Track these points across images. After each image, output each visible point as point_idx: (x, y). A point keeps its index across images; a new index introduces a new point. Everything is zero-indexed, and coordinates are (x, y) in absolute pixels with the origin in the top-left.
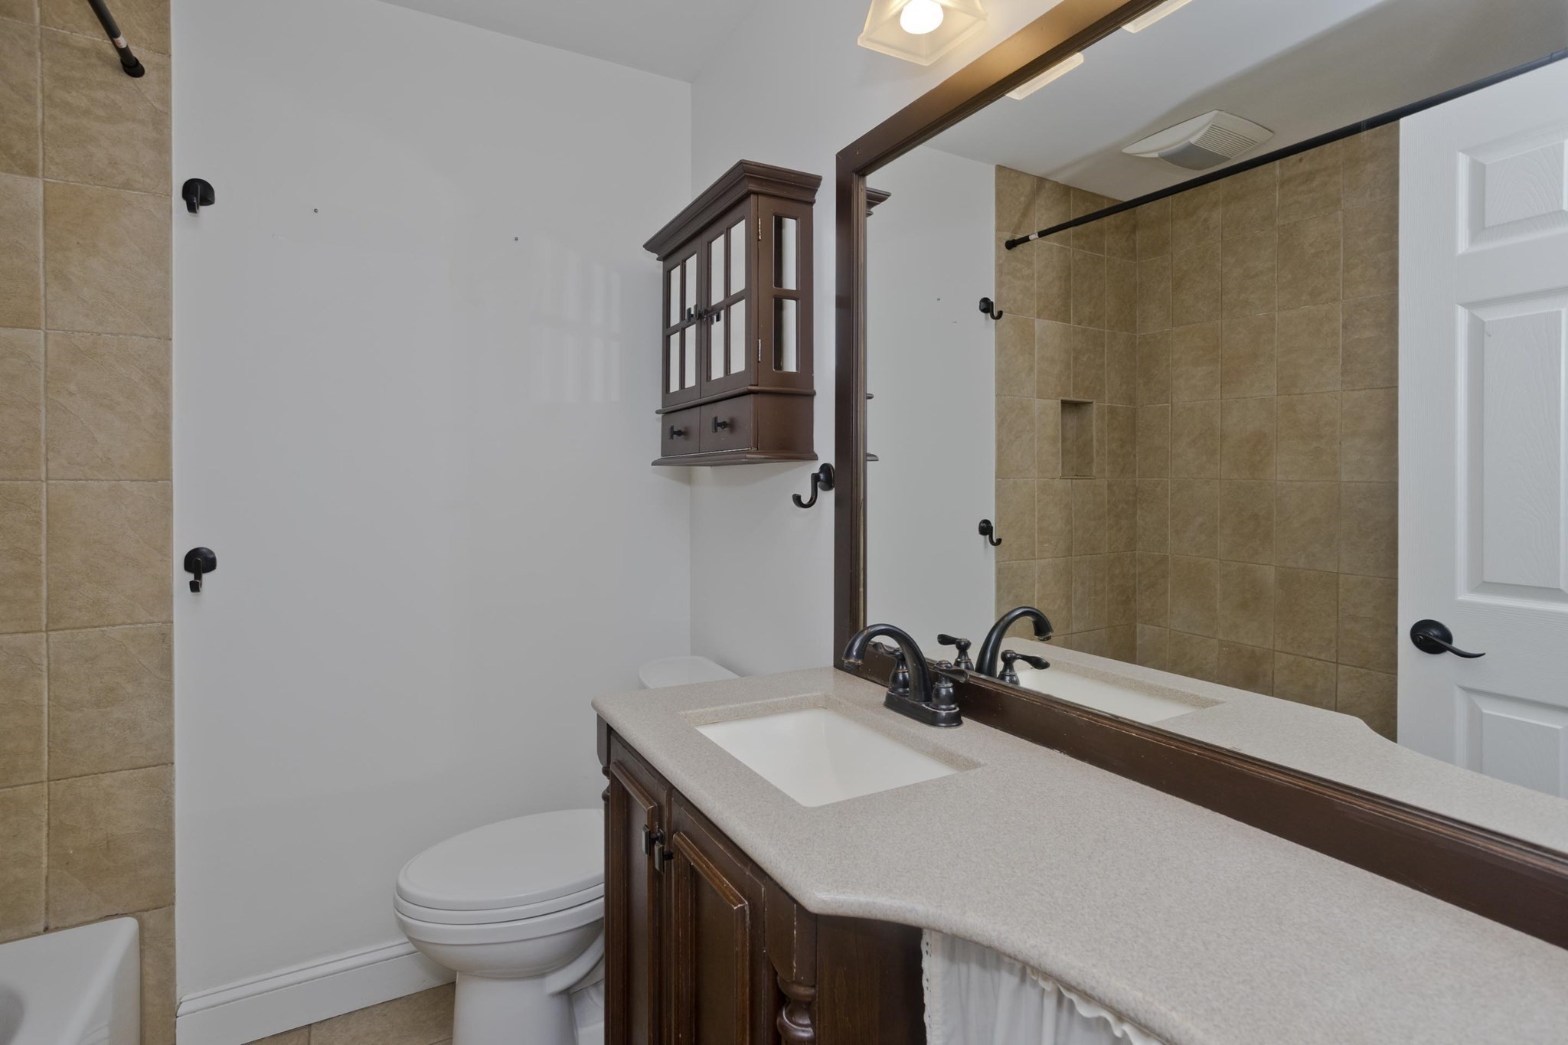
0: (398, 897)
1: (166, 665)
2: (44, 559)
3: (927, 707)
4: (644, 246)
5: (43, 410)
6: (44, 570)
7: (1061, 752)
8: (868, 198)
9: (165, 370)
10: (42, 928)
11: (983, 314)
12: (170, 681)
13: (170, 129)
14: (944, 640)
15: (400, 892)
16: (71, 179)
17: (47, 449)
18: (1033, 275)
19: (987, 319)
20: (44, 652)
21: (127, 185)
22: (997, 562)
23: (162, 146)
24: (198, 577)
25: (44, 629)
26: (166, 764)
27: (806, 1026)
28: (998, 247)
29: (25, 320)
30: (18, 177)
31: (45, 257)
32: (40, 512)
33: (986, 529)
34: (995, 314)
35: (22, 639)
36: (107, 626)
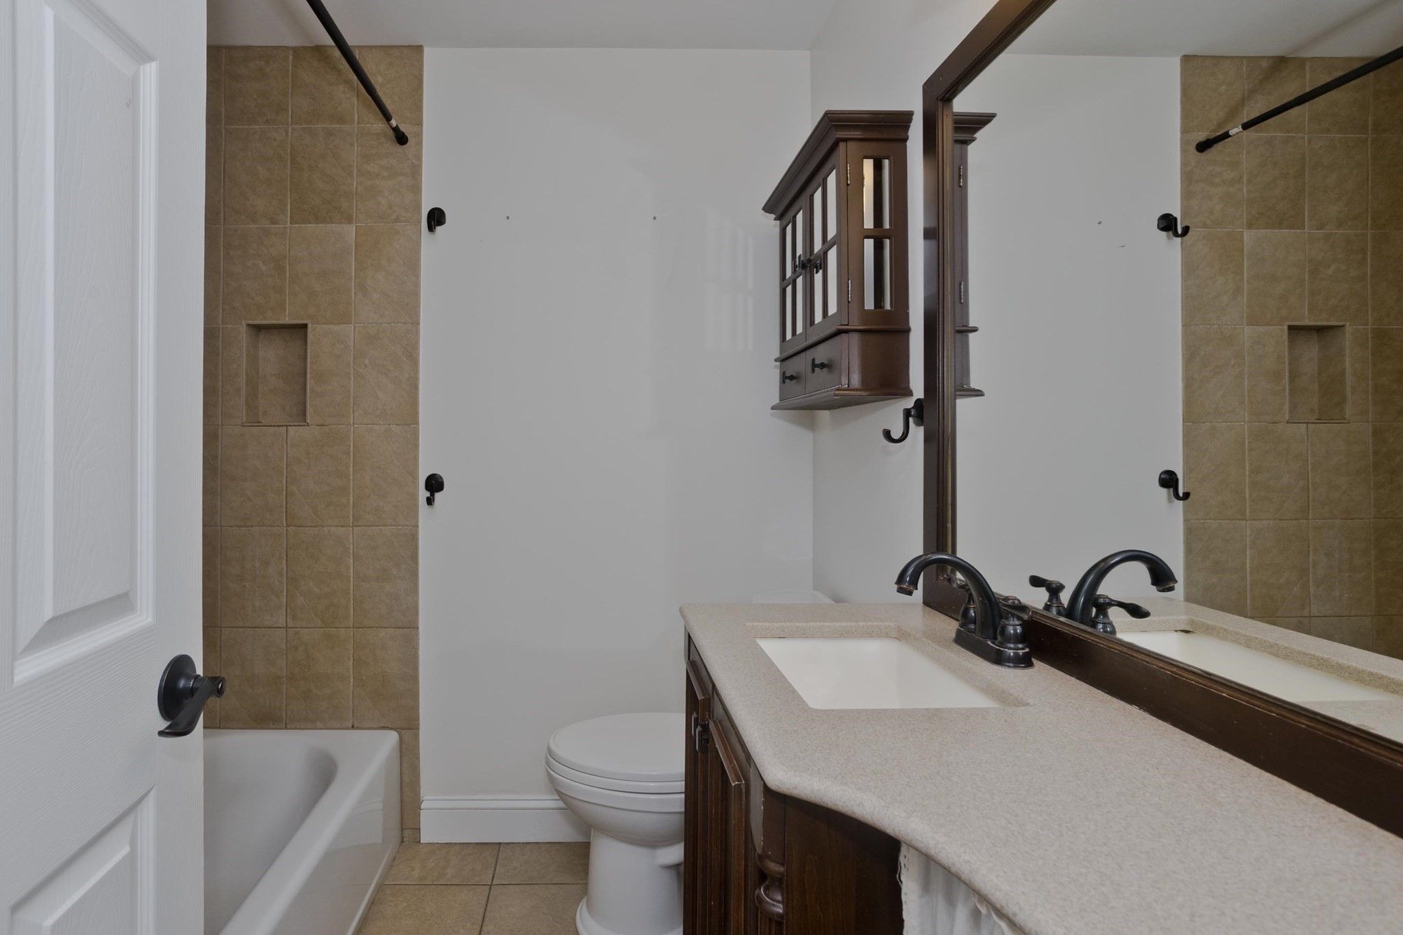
0: (549, 756)
1: (414, 557)
2: (351, 477)
3: (991, 644)
4: (763, 209)
5: (352, 378)
6: (351, 485)
7: (1141, 708)
8: (955, 123)
9: (415, 346)
10: (351, 726)
11: (1164, 234)
12: (417, 568)
13: (421, 176)
14: (1036, 582)
15: (550, 751)
16: (368, 222)
17: (354, 404)
18: (1241, 177)
19: (1169, 238)
20: (351, 541)
21: (397, 220)
22: (1186, 520)
23: (416, 189)
24: (432, 495)
25: (351, 525)
26: (414, 628)
27: (778, 902)
28: (1184, 151)
29: (344, 319)
30: (344, 225)
31: (355, 276)
32: (350, 446)
33: (1168, 480)
34: (1180, 231)
35: (340, 531)
36: (383, 526)
